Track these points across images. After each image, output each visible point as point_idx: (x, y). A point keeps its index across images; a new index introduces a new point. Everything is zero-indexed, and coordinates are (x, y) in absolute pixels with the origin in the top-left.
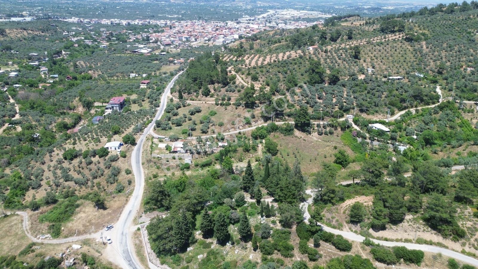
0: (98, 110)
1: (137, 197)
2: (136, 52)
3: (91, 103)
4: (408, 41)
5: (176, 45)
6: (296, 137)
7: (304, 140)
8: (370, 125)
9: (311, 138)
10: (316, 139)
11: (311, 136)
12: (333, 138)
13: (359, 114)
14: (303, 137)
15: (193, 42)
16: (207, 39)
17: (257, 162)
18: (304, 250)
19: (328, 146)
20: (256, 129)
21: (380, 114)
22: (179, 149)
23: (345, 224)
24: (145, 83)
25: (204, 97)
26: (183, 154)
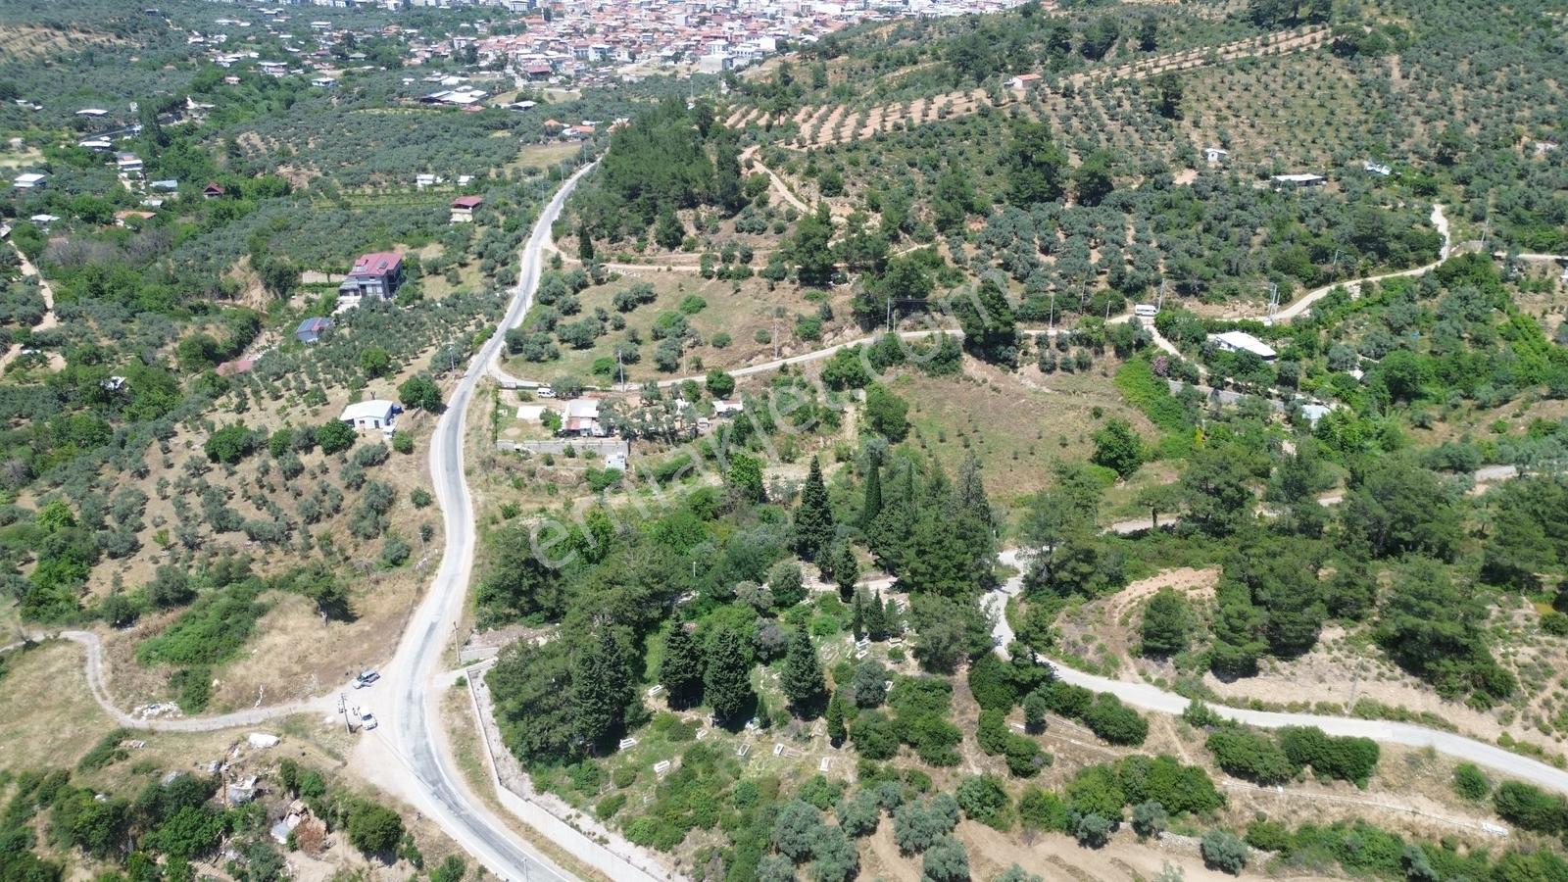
0: (314, 296)
1: (451, 581)
2: (433, 100)
3: (289, 274)
4: (1343, 55)
5: (568, 77)
6: (969, 379)
7: (995, 389)
8: (1211, 337)
9: (1017, 383)
10: (1033, 386)
11: (1017, 376)
12: (1090, 380)
13: (1177, 300)
14: (990, 379)
15: (624, 63)
16: (671, 54)
17: (841, 464)
18: (993, 741)
19: (1073, 407)
21: (1243, 302)
22: (584, 424)
23: (1126, 658)
24: (467, 207)
25: (664, 250)
26: (599, 440)
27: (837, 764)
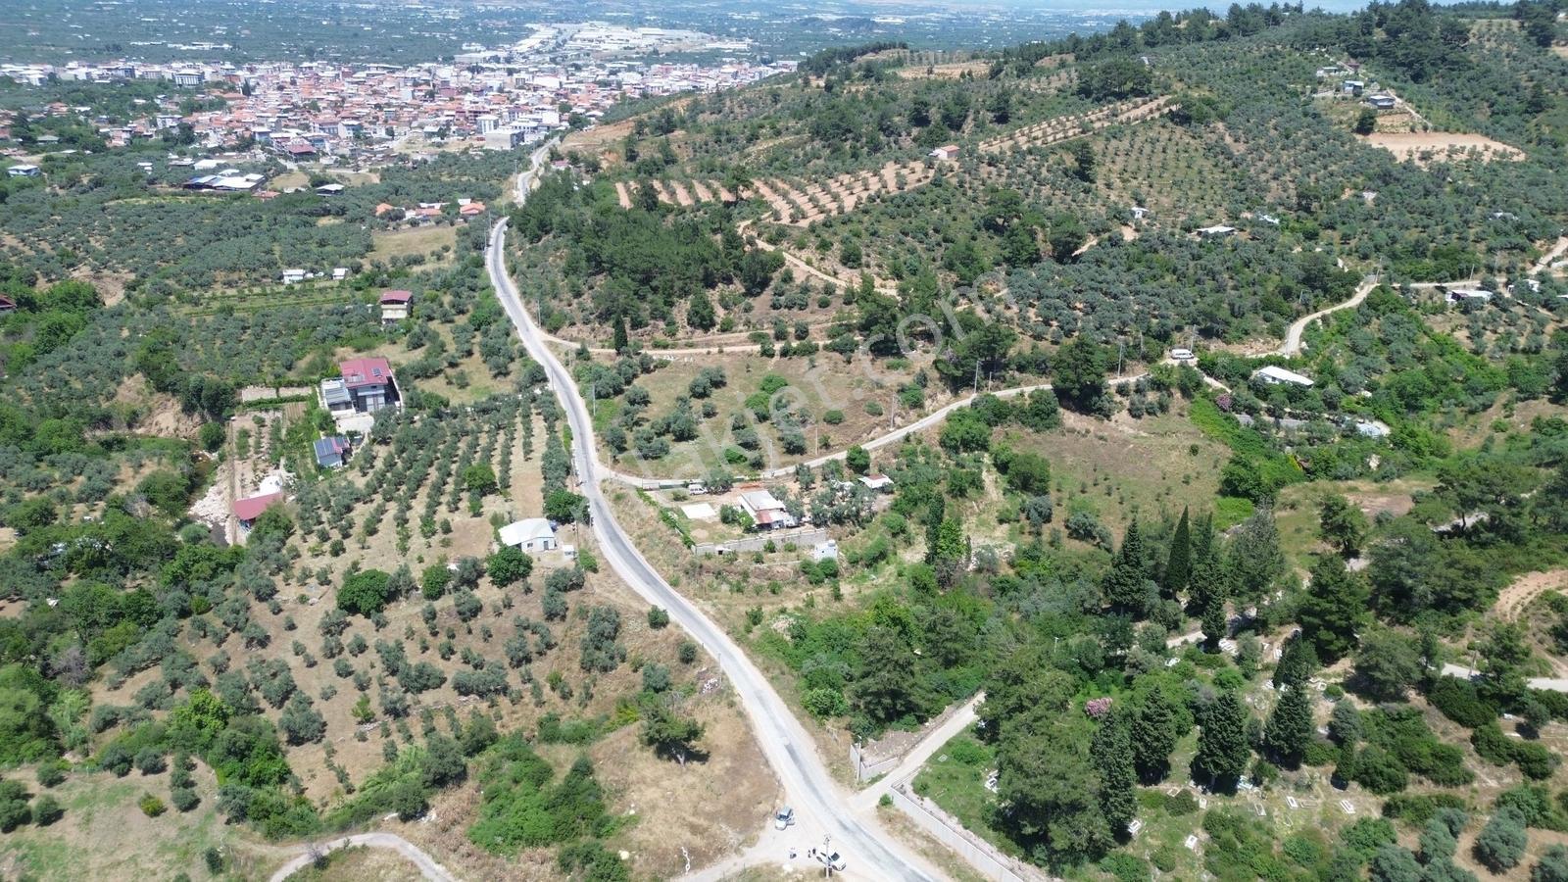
1: (761, 699)
2: (201, 186)
3: (225, 392)
4: (1181, 124)
5: (343, 156)
6: (1072, 431)
7: (1101, 438)
8: (1255, 373)
9: (1115, 430)
10: (1131, 431)
11: (1112, 424)
12: (1171, 420)
13: (1203, 342)
14: (1092, 429)
16: (436, 130)
17: (1006, 526)
18: (1493, 749)
19: (1174, 447)
20: (948, 419)
21: (1256, 340)
22: (775, 516)
23: (1549, 658)
24: (402, 302)
25: (699, 332)
26: (793, 531)
27: (1356, 805)
